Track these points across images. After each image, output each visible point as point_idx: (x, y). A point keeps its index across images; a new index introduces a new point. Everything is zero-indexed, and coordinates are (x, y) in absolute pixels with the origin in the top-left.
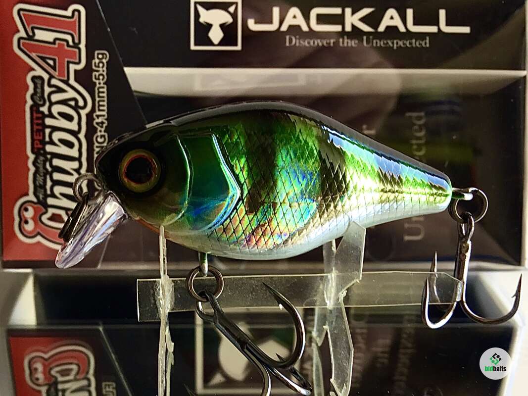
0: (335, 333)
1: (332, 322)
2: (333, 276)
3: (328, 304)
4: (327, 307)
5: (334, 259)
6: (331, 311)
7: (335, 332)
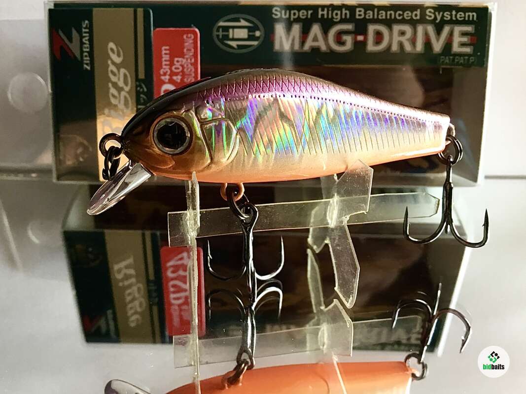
0: (338, 250)
1: (334, 239)
2: (335, 201)
3: (330, 223)
4: (329, 226)
5: (336, 186)
6: (332, 230)
7: (338, 248)
